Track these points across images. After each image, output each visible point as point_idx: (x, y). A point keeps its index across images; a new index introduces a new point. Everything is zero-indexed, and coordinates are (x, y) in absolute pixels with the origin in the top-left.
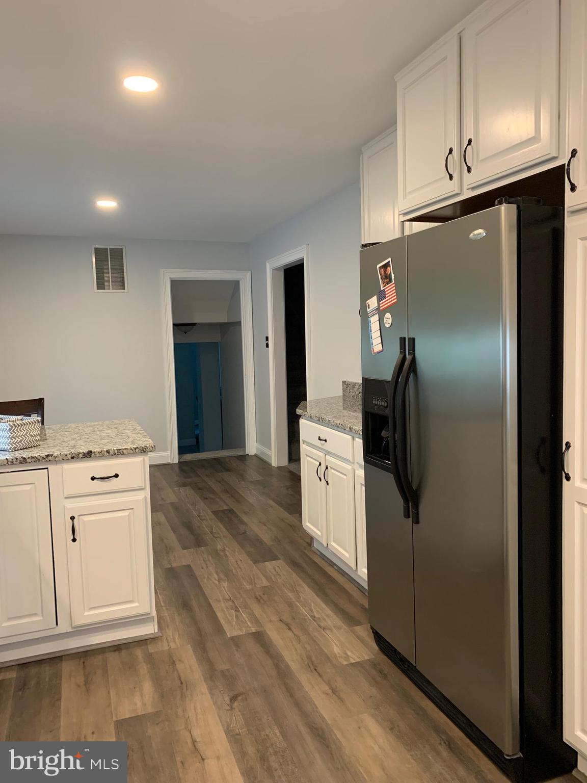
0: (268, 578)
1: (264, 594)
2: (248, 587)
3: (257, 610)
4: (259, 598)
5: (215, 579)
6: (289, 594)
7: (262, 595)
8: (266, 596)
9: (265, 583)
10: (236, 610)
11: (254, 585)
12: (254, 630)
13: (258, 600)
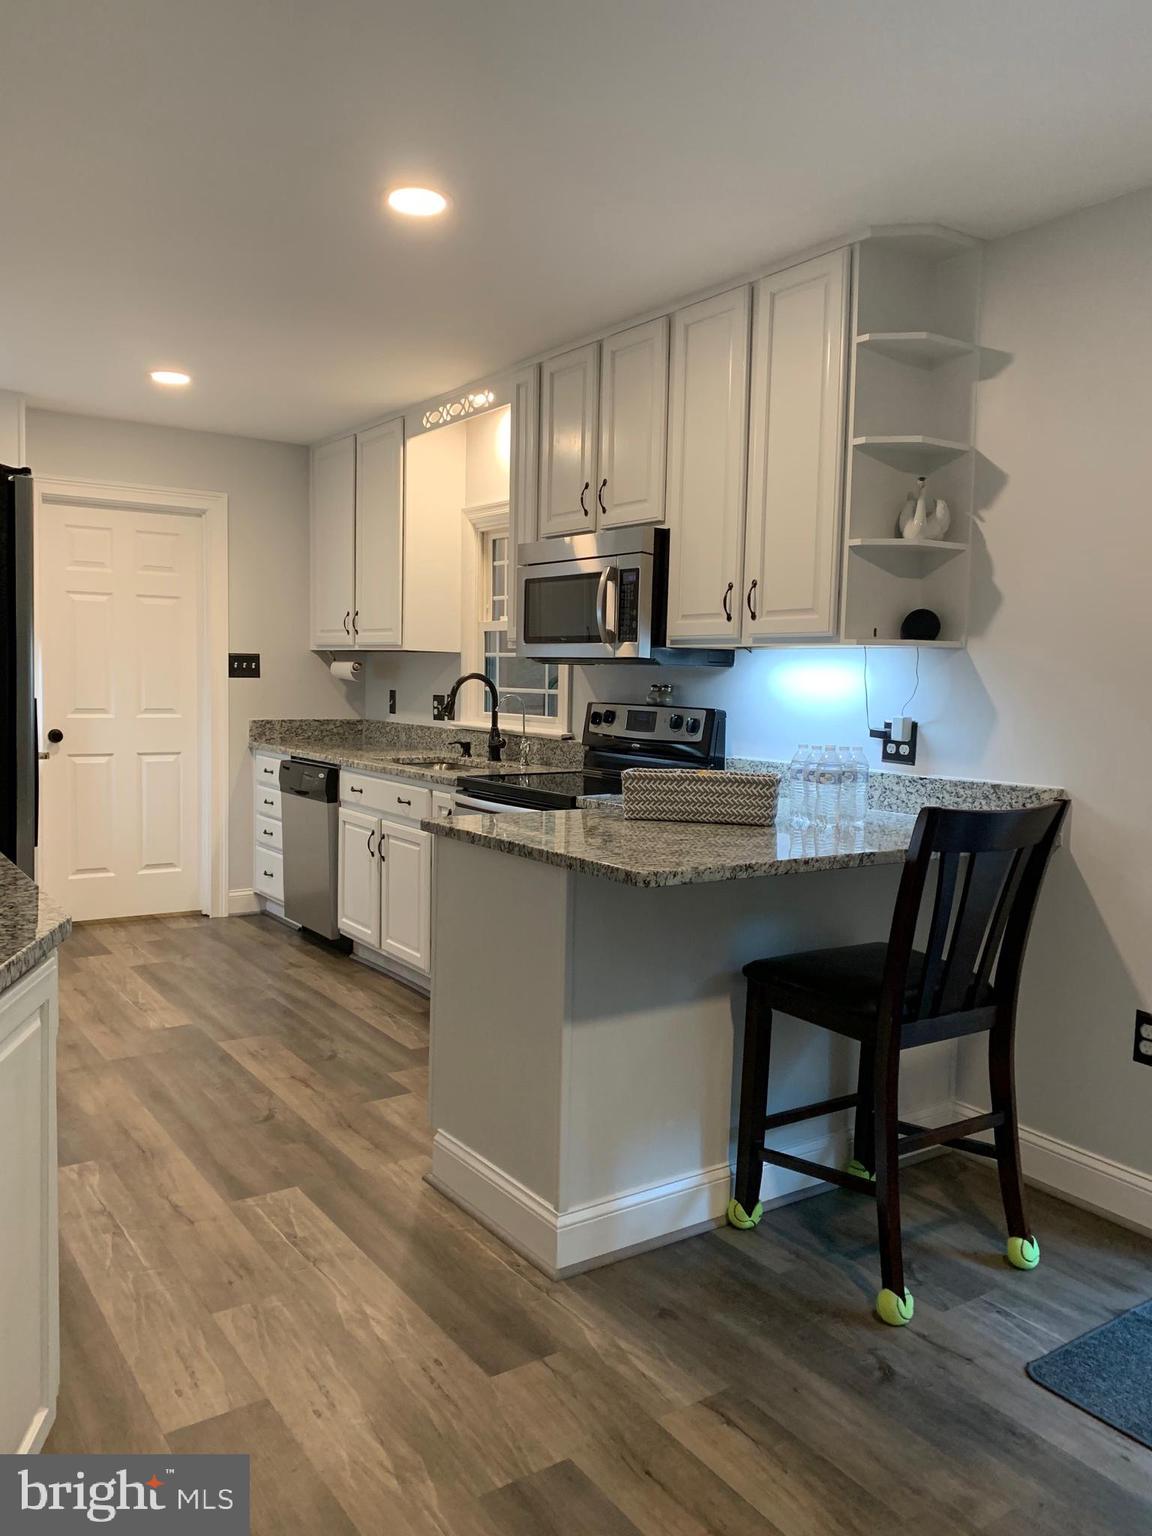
0: (217, 1338)
1: (230, 1283)
2: (274, 1302)
3: (244, 1239)
4: (242, 1272)
5: (378, 1322)
6: (161, 1288)
7: (234, 1278)
8: (225, 1279)
9: (224, 1319)
10: (295, 1237)
11: (260, 1309)
12: (250, 1201)
13: (245, 1267)
